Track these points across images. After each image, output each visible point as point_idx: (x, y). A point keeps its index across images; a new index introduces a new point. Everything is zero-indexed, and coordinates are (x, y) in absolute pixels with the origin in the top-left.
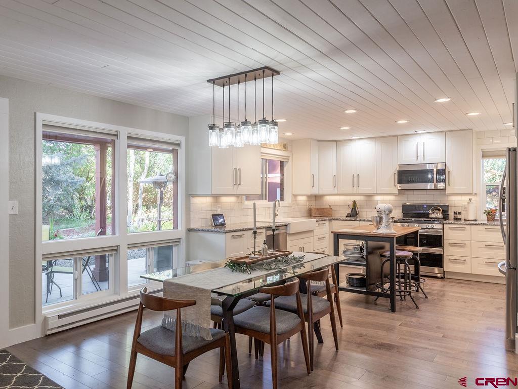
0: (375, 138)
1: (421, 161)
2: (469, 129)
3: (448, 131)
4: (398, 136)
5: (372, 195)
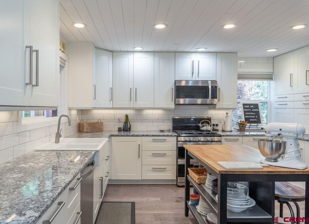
1: (195, 78)
2: (235, 53)
3: (218, 52)
4: (175, 52)
5: (142, 110)
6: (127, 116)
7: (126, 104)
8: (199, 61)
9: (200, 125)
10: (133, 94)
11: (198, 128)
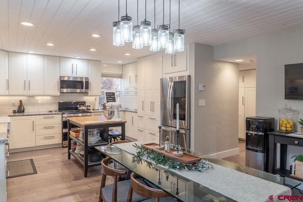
0: (44, 55)
1: (74, 75)
2: (99, 61)
3: (89, 60)
4: (60, 57)
5: (35, 96)
6: (21, 101)
7: (22, 92)
8: (76, 64)
9: (78, 106)
10: (27, 85)
11: (76, 109)
